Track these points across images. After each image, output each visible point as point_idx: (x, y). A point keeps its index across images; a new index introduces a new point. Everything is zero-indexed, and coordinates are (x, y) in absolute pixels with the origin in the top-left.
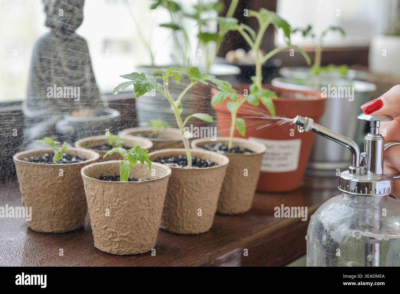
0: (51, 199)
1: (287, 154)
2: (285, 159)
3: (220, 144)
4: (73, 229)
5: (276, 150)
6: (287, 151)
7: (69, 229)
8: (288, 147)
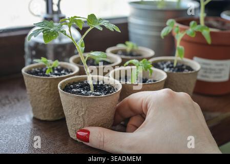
0: (43, 99)
1: (221, 70)
2: (220, 73)
3: (169, 62)
4: (59, 118)
5: (213, 67)
6: (221, 67)
7: (57, 119)
8: (222, 65)
